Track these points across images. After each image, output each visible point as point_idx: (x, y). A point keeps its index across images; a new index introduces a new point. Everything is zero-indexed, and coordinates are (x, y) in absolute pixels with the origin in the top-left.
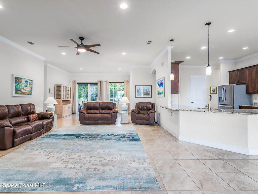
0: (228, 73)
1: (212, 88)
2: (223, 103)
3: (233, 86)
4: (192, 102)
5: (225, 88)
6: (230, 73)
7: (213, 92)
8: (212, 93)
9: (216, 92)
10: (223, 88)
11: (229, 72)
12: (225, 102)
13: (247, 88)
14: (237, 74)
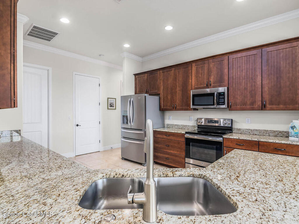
0: (134, 77)
1: (109, 99)
2: (129, 126)
3: (145, 97)
4: (77, 125)
5: (132, 99)
6: (137, 76)
7: (111, 106)
8: (109, 108)
9: (115, 107)
10: (129, 99)
11: (135, 75)
12: (132, 124)
13: (160, 102)
14: (146, 79)
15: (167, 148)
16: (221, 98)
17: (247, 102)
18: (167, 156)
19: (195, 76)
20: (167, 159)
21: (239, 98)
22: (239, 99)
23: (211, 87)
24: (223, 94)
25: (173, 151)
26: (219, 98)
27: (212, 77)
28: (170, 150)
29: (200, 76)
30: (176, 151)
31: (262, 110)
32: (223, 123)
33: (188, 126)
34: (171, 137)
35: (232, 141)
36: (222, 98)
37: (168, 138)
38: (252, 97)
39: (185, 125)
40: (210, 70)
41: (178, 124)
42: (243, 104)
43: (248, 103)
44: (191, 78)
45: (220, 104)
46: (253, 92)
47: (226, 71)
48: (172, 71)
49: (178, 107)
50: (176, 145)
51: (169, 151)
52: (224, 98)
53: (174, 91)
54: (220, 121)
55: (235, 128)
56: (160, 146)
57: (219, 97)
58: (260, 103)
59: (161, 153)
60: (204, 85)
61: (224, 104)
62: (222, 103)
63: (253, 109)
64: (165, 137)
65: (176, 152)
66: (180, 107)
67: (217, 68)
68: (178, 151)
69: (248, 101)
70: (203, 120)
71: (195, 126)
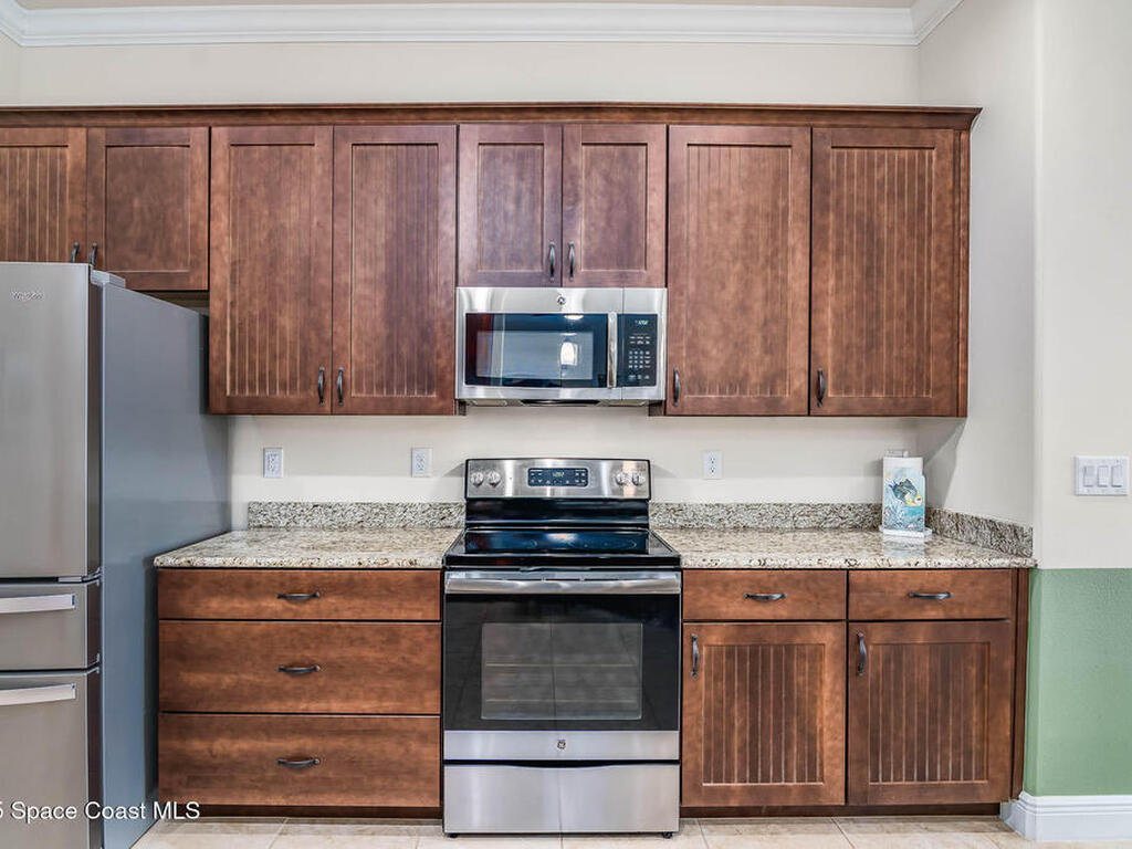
13: (214, 353)
14: (76, 167)
15: (291, 683)
16: (637, 347)
17: (747, 375)
18: (291, 745)
19: (481, 203)
20: (293, 767)
21: (714, 352)
22: (715, 360)
23: (576, 279)
24: (645, 323)
25: (347, 698)
26: (629, 347)
27: (581, 226)
28: (322, 693)
29: (511, 207)
30: (367, 699)
31: (809, 415)
32: (611, 480)
33: (405, 508)
34: (329, 605)
35: (726, 585)
36: (643, 347)
37: (308, 610)
38: (768, 350)
39: (384, 500)
40: (568, 186)
41: (334, 501)
42: (731, 385)
43: (754, 379)
44: (451, 217)
45: (632, 377)
46: (774, 329)
47: (656, 202)
48: (315, 148)
49: (359, 389)
50: (370, 654)
51: (314, 707)
52: (653, 348)
53: (325, 281)
54: (598, 474)
55: (658, 505)
56: (227, 680)
57: (627, 340)
58: (800, 382)
59: (236, 733)
60: (531, 267)
61: (652, 382)
62: (644, 372)
63: (772, 409)
64: (274, 605)
65: (366, 707)
66: (371, 392)
67: (607, 178)
68: (383, 694)
69: (750, 371)
70: (509, 467)
71: (447, 506)
